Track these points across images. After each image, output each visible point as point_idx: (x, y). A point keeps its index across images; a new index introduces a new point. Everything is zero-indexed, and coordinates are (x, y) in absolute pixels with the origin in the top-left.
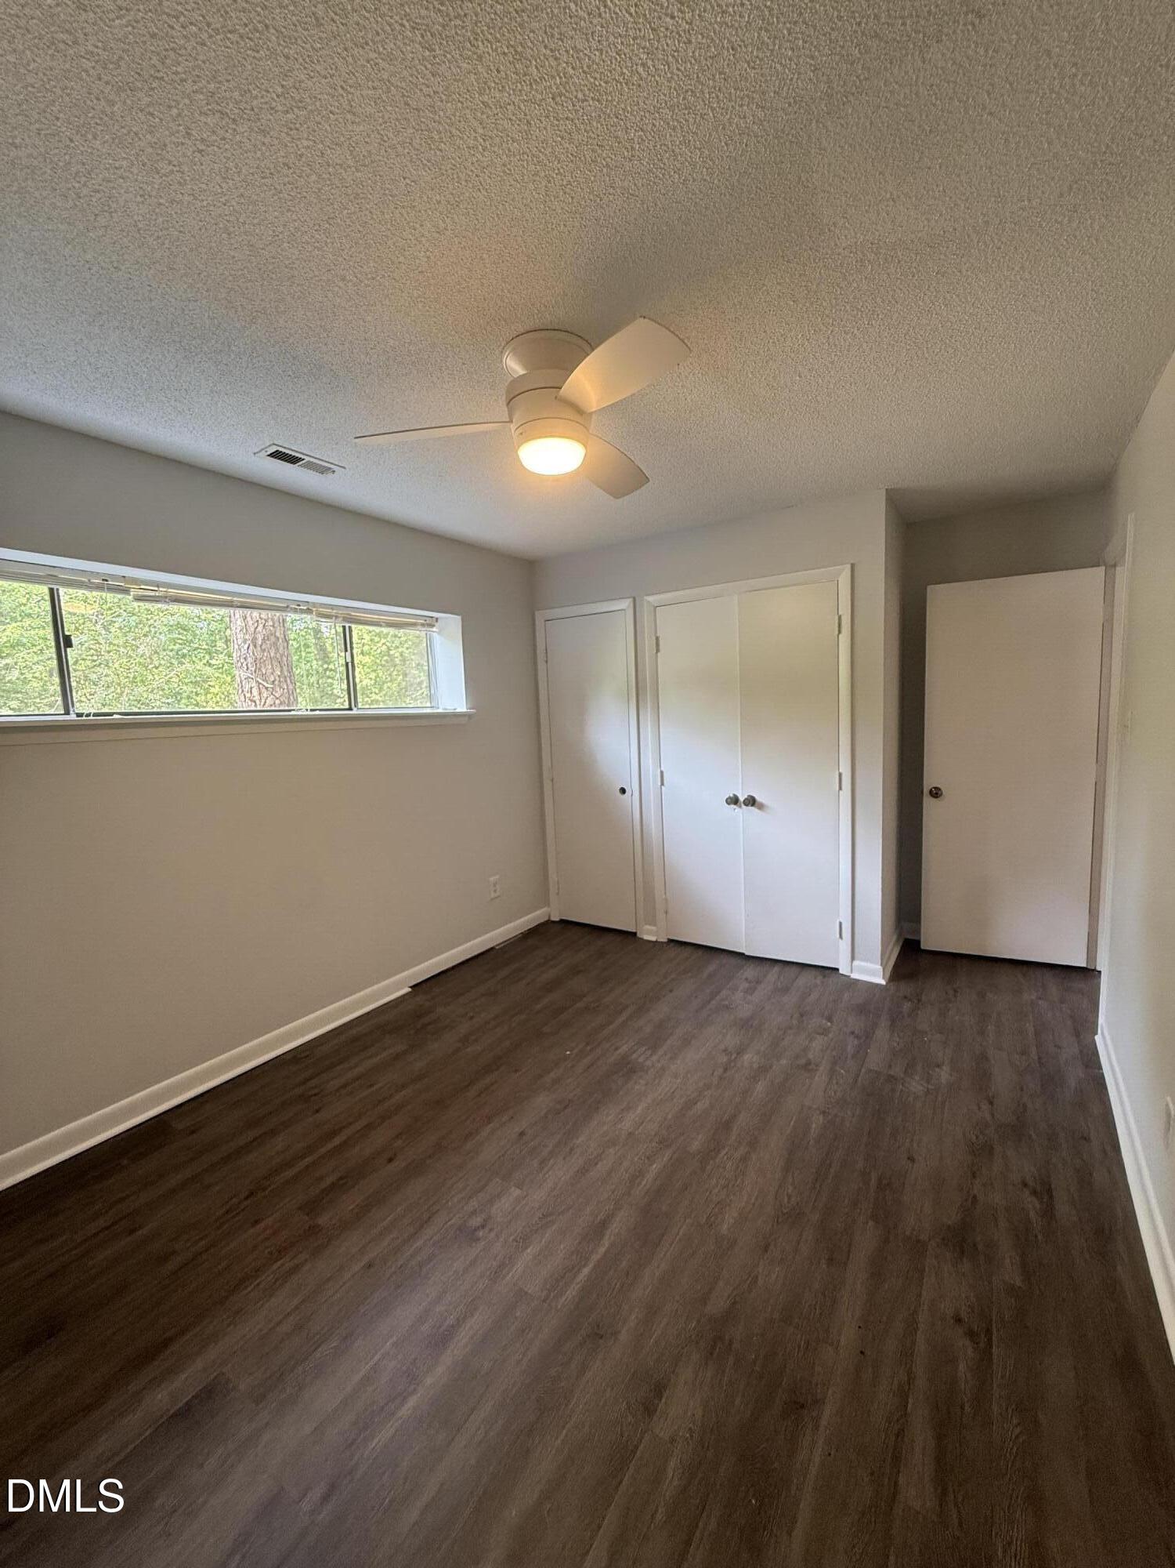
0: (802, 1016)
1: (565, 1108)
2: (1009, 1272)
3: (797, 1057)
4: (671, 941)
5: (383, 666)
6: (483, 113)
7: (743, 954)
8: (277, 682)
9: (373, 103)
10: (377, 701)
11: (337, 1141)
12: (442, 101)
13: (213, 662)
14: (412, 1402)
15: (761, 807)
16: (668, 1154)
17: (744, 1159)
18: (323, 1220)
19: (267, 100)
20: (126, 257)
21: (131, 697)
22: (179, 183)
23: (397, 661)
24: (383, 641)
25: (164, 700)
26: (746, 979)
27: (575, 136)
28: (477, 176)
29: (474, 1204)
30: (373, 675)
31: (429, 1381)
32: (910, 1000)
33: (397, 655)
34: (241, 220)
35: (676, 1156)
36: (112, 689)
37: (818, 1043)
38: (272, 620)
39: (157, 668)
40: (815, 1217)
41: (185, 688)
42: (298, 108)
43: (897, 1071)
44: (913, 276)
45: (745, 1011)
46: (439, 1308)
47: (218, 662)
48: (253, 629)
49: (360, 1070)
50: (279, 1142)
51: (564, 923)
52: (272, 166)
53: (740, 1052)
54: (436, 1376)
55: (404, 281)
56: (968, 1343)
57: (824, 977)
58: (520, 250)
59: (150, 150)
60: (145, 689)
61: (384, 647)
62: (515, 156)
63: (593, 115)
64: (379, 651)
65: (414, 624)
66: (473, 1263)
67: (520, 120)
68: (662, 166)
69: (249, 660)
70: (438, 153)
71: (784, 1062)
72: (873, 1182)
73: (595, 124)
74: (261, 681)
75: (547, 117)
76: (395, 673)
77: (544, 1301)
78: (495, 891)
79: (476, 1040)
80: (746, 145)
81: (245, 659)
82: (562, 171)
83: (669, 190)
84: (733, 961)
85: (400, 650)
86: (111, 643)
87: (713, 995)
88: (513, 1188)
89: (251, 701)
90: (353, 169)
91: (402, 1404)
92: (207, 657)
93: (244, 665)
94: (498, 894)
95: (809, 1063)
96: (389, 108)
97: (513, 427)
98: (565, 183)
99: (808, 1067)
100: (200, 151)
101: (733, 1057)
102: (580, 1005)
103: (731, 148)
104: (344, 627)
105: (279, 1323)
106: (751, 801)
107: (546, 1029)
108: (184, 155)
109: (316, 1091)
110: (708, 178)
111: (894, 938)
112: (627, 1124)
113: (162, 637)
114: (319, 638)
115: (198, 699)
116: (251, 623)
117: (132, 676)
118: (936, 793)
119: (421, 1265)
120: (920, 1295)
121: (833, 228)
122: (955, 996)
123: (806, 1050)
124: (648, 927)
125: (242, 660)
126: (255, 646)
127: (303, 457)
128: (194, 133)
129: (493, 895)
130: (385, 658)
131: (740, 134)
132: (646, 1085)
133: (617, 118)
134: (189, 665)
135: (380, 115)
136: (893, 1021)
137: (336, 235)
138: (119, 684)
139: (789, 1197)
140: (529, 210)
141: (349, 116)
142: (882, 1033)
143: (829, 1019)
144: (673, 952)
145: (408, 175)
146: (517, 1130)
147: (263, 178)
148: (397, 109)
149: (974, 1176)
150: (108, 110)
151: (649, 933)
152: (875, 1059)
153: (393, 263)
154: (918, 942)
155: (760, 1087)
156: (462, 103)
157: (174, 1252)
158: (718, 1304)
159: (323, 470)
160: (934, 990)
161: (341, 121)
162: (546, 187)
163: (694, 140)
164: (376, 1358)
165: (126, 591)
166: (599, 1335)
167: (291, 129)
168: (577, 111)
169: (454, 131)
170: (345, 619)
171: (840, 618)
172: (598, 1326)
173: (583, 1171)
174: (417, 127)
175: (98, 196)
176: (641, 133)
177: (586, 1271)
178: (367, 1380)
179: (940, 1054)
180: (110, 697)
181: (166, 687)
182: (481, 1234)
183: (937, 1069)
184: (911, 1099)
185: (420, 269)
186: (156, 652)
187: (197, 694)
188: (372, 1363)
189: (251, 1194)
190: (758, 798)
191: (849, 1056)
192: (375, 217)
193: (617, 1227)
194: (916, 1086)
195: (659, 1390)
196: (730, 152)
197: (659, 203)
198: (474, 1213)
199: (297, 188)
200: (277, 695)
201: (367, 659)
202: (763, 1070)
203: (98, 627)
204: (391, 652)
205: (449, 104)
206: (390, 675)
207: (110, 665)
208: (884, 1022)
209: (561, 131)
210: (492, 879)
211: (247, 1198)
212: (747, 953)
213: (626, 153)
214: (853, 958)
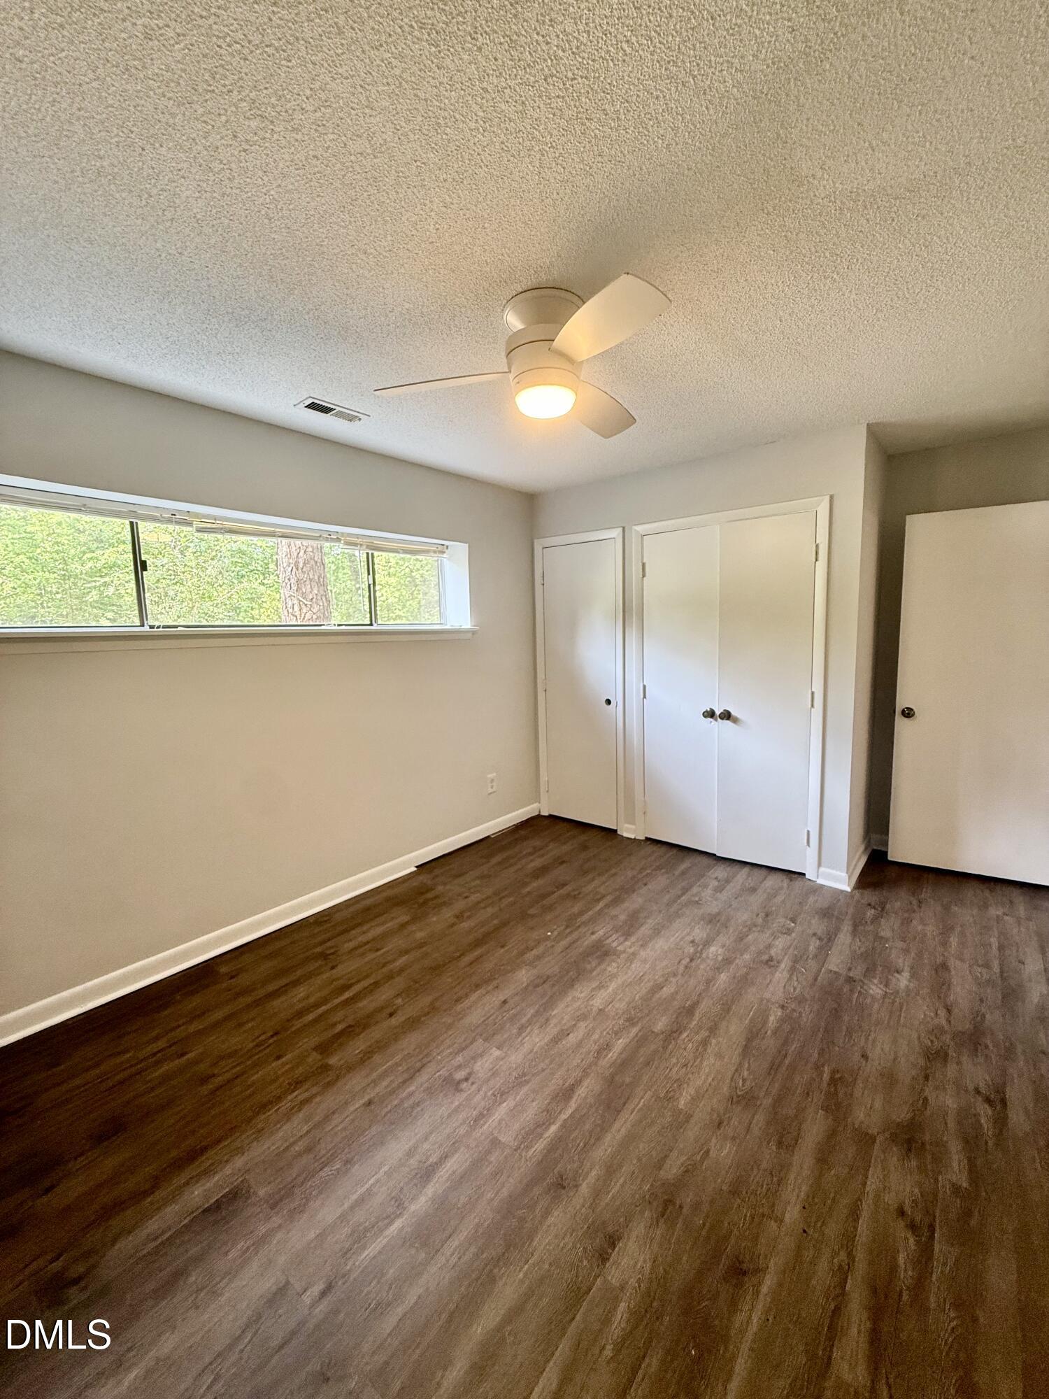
0: (767, 915)
1: (544, 982)
2: (956, 1171)
3: (760, 953)
4: (647, 839)
5: (407, 586)
6: (482, 98)
7: (714, 855)
8: (314, 600)
9: (387, 98)
10: (400, 617)
11: (347, 995)
12: (446, 91)
13: (266, 582)
14: (398, 1224)
15: (736, 720)
16: (634, 1030)
17: (705, 1043)
18: (333, 1061)
19: (298, 102)
20: (188, 244)
21: (201, 611)
22: (229, 179)
23: (418, 582)
24: (407, 564)
25: (226, 613)
26: (716, 878)
27: (566, 112)
28: (478, 154)
29: (459, 1059)
30: (397, 594)
31: (413, 1208)
32: (874, 908)
33: (418, 576)
34: (279, 207)
35: (640, 1034)
36: (186, 604)
37: (780, 943)
38: (312, 547)
39: (221, 586)
40: (768, 1102)
41: (243, 603)
42: (325, 107)
43: (857, 973)
44: (893, 220)
45: (713, 908)
46: (426, 1146)
47: (270, 581)
48: (296, 554)
49: (370, 935)
50: (301, 991)
51: (552, 817)
52: (303, 159)
53: (707, 943)
54: (420, 1204)
55: (417, 252)
56: (909, 1234)
57: (791, 880)
58: (517, 219)
59: (205, 153)
60: (211, 603)
61: (408, 569)
62: (511, 134)
63: (582, 91)
64: (403, 573)
65: (428, 551)
66: (456, 1110)
67: (516, 102)
68: (647, 133)
69: (293, 581)
70: (444, 136)
71: (747, 956)
72: (826, 1076)
73: (583, 100)
74: (301, 599)
75: (540, 97)
76: (416, 592)
77: (516, 1150)
78: (492, 788)
79: (469, 917)
80: (726, 108)
81: (289, 579)
82: (554, 144)
83: (653, 155)
84: (705, 861)
85: (421, 572)
86: (185, 565)
87: (685, 891)
88: (494, 1049)
89: (293, 615)
90: (372, 156)
91: (390, 1224)
92: (262, 577)
93: (288, 585)
94: (494, 789)
95: (771, 959)
96: (401, 100)
97: (511, 376)
98: (557, 155)
99: (770, 963)
100: (245, 151)
101: (699, 949)
102: (563, 891)
103: (711, 112)
104: (368, 554)
105: (294, 1143)
106: (727, 716)
107: (532, 911)
108: (232, 155)
109: (332, 951)
110: (690, 141)
111: (862, 848)
112: (597, 1003)
113: (226, 561)
114: (353, 561)
115: (253, 612)
116: (294, 549)
117: (201, 593)
118: (908, 713)
119: (412, 1108)
120: (864, 1184)
121: (811, 180)
122: (920, 907)
123: (769, 946)
124: (626, 825)
125: (287, 581)
126: (297, 569)
127: (334, 407)
128: (239, 135)
129: (490, 790)
130: (408, 579)
131: (720, 98)
132: (618, 967)
133: (604, 92)
134: (246, 584)
135: (394, 107)
136: (855, 926)
137: (358, 215)
138: (191, 600)
139: (744, 1081)
140: (525, 181)
141: (367, 111)
142: (844, 937)
143: (793, 920)
144: (650, 848)
145: (419, 158)
146: (502, 998)
147: (297, 169)
148: (408, 101)
149: (927, 1078)
150: (171, 121)
151: (628, 830)
152: (837, 961)
153: (407, 236)
154: (886, 853)
155: (723, 977)
156: (464, 90)
157: (214, 1075)
158: (672, 1169)
159: (351, 418)
160: (899, 900)
161: (361, 115)
162: (540, 159)
163: (677, 107)
164: (371, 1182)
165: (189, 524)
166: (561, 1186)
167: (319, 126)
168: (567, 89)
169: (457, 116)
170: (368, 547)
171: (817, 546)
172: (562, 1178)
173: (556, 1040)
174: (426, 115)
175: (165, 194)
176: (626, 104)
177: (553, 1129)
178: (361, 1201)
179: (900, 961)
180: (184, 609)
181: (228, 602)
182: (464, 1085)
183: (896, 975)
184: (868, 1001)
185: (430, 240)
186: (221, 573)
187: (252, 609)
188: (367, 1186)
189: (276, 1034)
190: (733, 713)
191: (811, 956)
192: (390, 196)
193: (581, 1092)
194: (875, 989)
195: (613, 1240)
196: (711, 115)
197: (644, 168)
198: (459, 1067)
199: (325, 176)
200: (314, 611)
201: (393, 580)
202: (728, 961)
203: (176, 551)
204: (413, 574)
205: (453, 93)
206: (412, 594)
207: (185, 583)
208: (846, 927)
209: (553, 109)
210: (489, 776)
211: (272, 1036)
212: (718, 855)
213: (613, 124)
214: (819, 865)
